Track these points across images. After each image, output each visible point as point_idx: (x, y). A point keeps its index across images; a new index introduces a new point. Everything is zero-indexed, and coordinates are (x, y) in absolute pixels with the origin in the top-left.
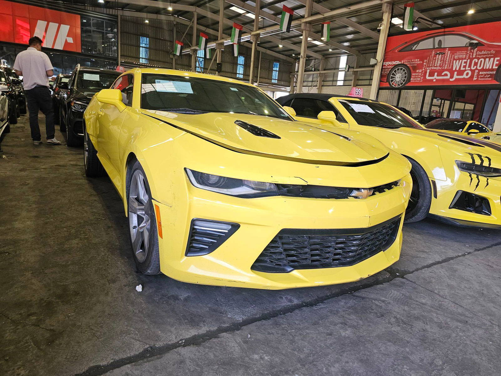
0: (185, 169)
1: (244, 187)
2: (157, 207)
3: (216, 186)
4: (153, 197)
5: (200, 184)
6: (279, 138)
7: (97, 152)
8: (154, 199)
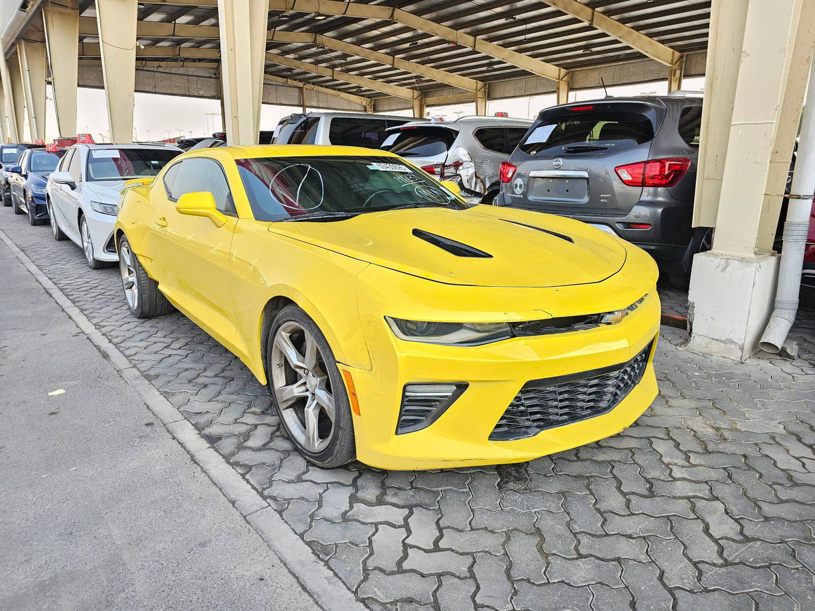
0: (385, 317)
1: (463, 330)
2: (348, 373)
3: (426, 334)
4: (337, 359)
5: (407, 335)
6: (491, 256)
7: (157, 283)
8: (339, 363)
